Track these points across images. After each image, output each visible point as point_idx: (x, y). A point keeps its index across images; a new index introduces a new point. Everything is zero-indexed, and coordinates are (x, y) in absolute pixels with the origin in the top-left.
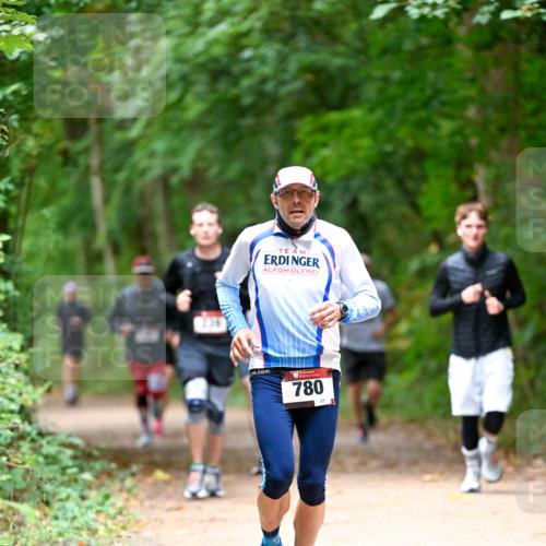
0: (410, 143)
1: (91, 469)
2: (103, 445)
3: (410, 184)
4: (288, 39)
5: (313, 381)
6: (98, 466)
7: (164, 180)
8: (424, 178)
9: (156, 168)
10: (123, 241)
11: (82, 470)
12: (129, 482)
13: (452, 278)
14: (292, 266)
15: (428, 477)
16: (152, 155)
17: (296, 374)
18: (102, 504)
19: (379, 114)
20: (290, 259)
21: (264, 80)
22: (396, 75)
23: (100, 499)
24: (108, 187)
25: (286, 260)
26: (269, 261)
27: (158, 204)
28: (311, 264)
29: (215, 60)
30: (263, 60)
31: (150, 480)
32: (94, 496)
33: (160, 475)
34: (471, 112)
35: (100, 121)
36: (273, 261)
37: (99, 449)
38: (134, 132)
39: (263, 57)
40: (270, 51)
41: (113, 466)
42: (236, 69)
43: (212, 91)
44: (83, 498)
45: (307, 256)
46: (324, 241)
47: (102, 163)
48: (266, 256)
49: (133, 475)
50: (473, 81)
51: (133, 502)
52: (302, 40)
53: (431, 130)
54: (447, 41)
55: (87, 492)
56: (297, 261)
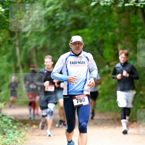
0: (101, 38)
1: (16, 125)
2: (19, 118)
3: (101, 49)
4: (68, 11)
5: (82, 98)
6: (18, 124)
7: (36, 48)
8: (104, 47)
9: (33, 45)
10: (25, 64)
11: (14, 125)
12: (26, 128)
14: (78, 64)
15: (105, 127)
16: (32, 42)
17: (76, 97)
18: (19, 134)
19: (92, 30)
20: (77, 62)
21: (62, 22)
22: (97, 20)
23: (19, 133)
24: (21, 50)
25: (76, 63)
27: (34, 55)
28: (83, 63)
29: (49, 16)
30: (62, 16)
31: (32, 128)
32: (17, 132)
33: (34, 126)
34: (117, 30)
35: (19, 32)
36: (73, 63)
37: (18, 119)
38: (27, 35)
40: (64, 14)
41: (22, 124)
42: (55, 18)
43: (48, 24)
44: (14, 133)
45: (82, 61)
47: (19, 43)
49: (27, 126)
50: (117, 22)
51: (27, 134)
52: (72, 11)
53: (106, 35)
54: (111, 12)
55: (15, 131)
56: (79, 63)
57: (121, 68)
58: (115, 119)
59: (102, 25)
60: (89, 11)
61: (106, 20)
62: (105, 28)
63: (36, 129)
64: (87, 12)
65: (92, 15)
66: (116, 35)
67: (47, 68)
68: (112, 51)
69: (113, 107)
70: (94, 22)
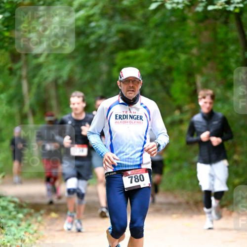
0: (166, 65)
1: (22, 212)
2: (28, 201)
3: (167, 83)
4: (111, 18)
5: (138, 175)
6: (26, 211)
7: (55, 82)
8: (173, 81)
9: (51, 76)
10: (37, 109)
11: (18, 213)
12: (39, 218)
13: (196, 126)
14: (129, 120)
15: (174, 216)
16: (49, 71)
17: (129, 172)
18: (27, 228)
19: (153, 51)
20: (129, 116)
21: (100, 36)
22: (160, 34)
23: (26, 226)
24: (30, 84)
25: (126, 117)
26: (118, 118)
27: (52, 92)
28: (139, 118)
29: (78, 27)
31: (49, 217)
32: (24, 225)
33: (53, 215)
34: (194, 51)
35: (26, 54)
36: (120, 118)
37: (25, 203)
38: (41, 59)
39: (100, 26)
40: (104, 23)
41: (32, 211)
42: (88, 31)
43: (77, 41)
44: (19, 225)
45: (137, 114)
46: (145, 107)
47: (28, 73)
48: (116, 115)
49: (41, 215)
50: (195, 37)
51: (42, 227)
52: (118, 18)
53: (176, 59)
54: (184, 19)
55: (20, 223)
56: (132, 117)
57: (204, 123)
58: (191, 202)
59: (169, 42)
60: (147, 18)
61: (176, 34)
62: (175, 48)
63: (57, 219)
64: (143, 20)
65: (151, 25)
66: (194, 59)
67: (76, 114)
68: (186, 86)
69: (188, 181)
70: (156, 37)
